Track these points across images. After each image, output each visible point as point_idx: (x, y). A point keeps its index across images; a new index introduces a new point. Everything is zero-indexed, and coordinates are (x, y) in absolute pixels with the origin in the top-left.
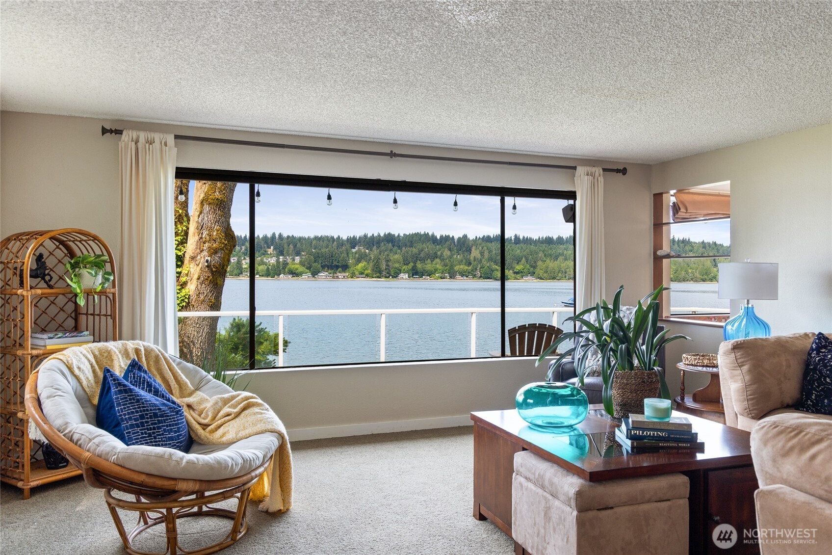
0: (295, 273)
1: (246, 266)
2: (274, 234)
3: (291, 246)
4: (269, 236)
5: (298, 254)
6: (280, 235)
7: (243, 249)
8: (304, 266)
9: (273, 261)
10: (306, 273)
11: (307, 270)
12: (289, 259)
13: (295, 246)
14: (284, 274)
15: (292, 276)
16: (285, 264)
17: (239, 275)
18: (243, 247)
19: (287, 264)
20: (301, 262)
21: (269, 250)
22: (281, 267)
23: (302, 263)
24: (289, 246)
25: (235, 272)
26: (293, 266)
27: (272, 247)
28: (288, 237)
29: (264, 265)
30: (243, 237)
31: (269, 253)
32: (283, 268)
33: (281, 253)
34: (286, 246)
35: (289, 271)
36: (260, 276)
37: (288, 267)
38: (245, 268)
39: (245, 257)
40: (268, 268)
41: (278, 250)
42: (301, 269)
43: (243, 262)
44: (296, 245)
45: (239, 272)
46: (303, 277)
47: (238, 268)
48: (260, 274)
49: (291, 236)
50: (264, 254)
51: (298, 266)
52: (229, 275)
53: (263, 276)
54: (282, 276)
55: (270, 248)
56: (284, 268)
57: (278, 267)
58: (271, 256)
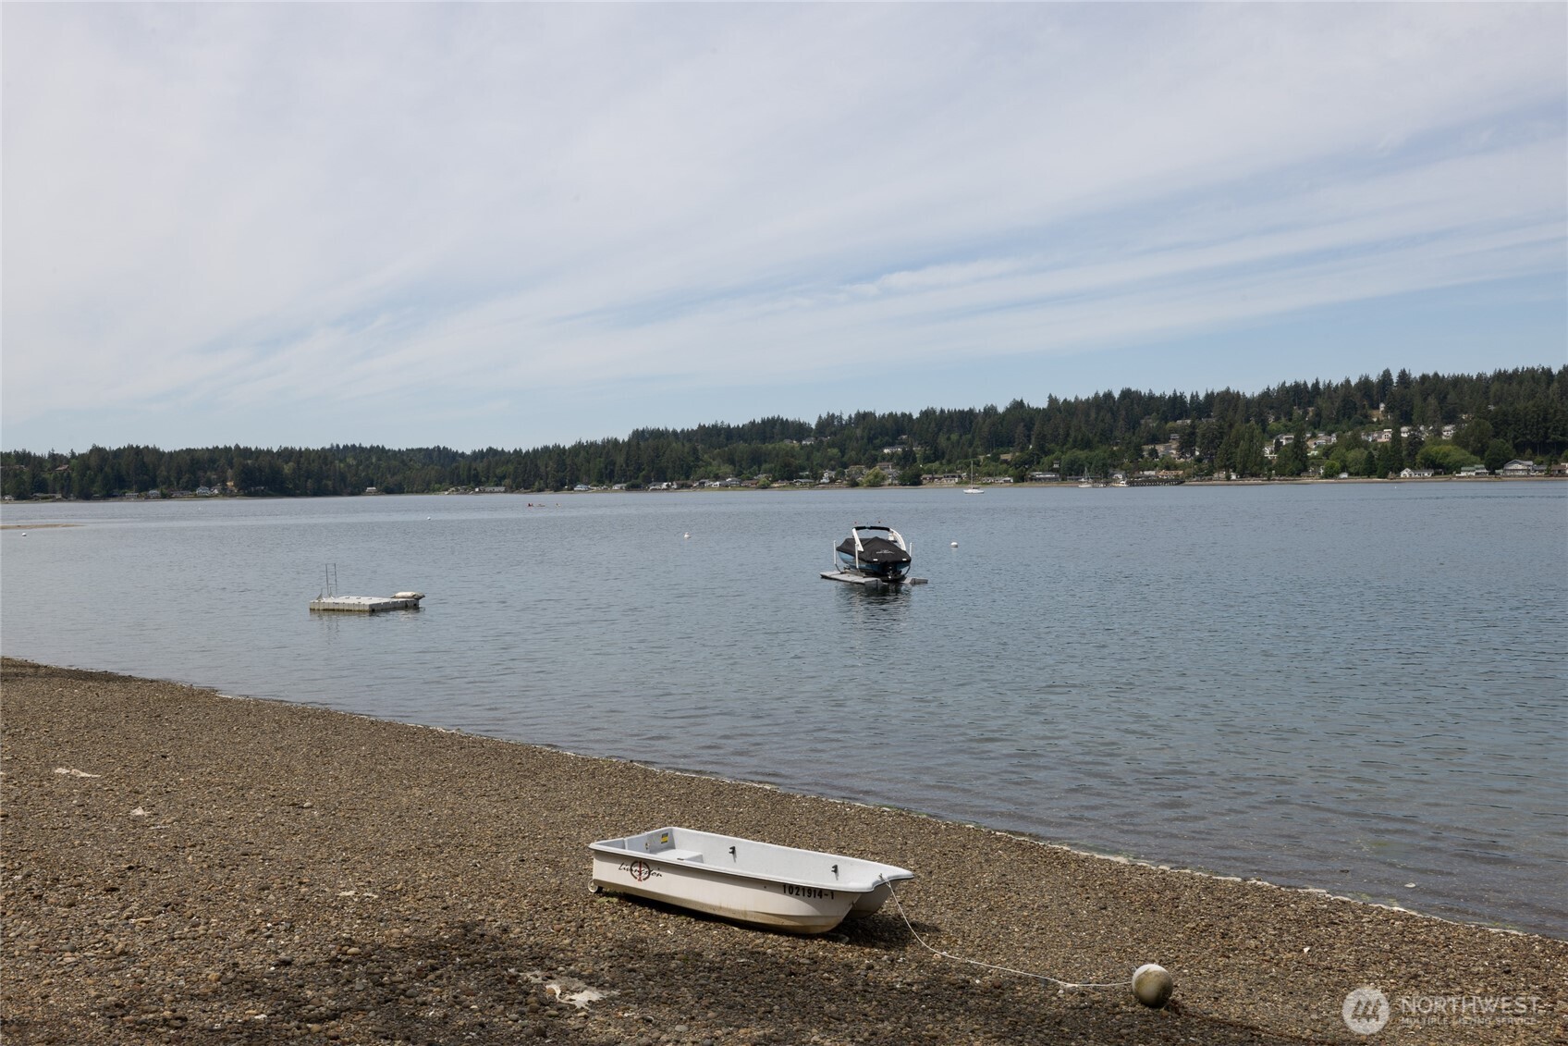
0: (1440, 466)
1: (1316, 453)
2: (1387, 374)
3: (1432, 400)
4: (1374, 378)
5: (1450, 418)
6: (1403, 375)
7: (1311, 414)
8: (1465, 446)
9: (1385, 437)
10: (1472, 464)
11: (1473, 458)
12: (1425, 432)
13: (1442, 399)
14: (1412, 468)
15: (1432, 472)
16: (1415, 443)
17: (1298, 475)
18: (1310, 409)
19: (1421, 443)
20: (1456, 436)
21: (1375, 412)
22: (1404, 453)
23: (1458, 440)
24: (1425, 399)
25: (1291, 466)
26: (1436, 448)
27: (1382, 406)
28: (1424, 378)
29: (1362, 449)
30: (1310, 386)
31: (1375, 420)
32: (1409, 455)
33: (1406, 418)
34: (1418, 401)
35: (1427, 460)
36: (1350, 474)
37: (1423, 450)
38: (1314, 457)
39: (1316, 431)
40: (1371, 456)
41: (1397, 412)
42: (1457, 454)
43: (1311, 444)
44: (1445, 397)
45: (1301, 466)
46: (1463, 474)
47: (1296, 458)
48: (1352, 470)
49: (1431, 374)
50: (1362, 423)
51: (1450, 447)
52: (1276, 475)
53: (1357, 474)
54: (1405, 473)
55: (1378, 408)
56: (1412, 455)
57: (1398, 452)
58: (1380, 426)
